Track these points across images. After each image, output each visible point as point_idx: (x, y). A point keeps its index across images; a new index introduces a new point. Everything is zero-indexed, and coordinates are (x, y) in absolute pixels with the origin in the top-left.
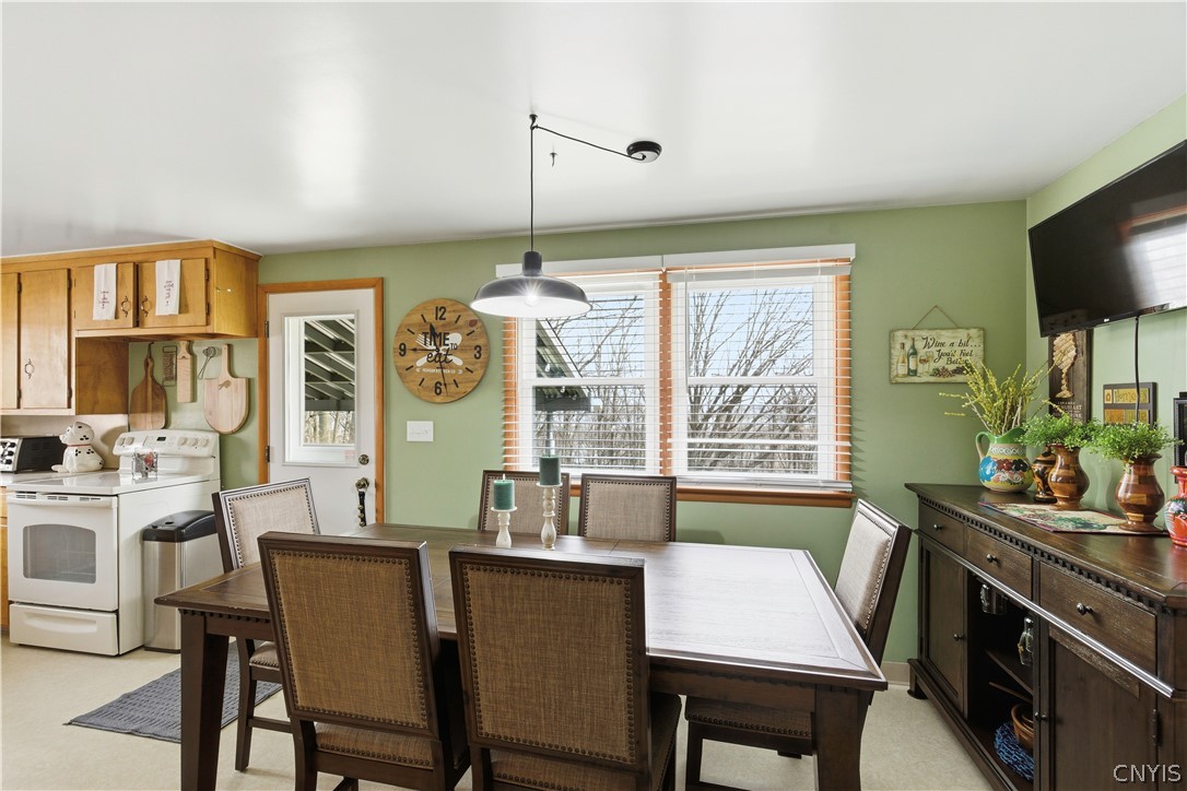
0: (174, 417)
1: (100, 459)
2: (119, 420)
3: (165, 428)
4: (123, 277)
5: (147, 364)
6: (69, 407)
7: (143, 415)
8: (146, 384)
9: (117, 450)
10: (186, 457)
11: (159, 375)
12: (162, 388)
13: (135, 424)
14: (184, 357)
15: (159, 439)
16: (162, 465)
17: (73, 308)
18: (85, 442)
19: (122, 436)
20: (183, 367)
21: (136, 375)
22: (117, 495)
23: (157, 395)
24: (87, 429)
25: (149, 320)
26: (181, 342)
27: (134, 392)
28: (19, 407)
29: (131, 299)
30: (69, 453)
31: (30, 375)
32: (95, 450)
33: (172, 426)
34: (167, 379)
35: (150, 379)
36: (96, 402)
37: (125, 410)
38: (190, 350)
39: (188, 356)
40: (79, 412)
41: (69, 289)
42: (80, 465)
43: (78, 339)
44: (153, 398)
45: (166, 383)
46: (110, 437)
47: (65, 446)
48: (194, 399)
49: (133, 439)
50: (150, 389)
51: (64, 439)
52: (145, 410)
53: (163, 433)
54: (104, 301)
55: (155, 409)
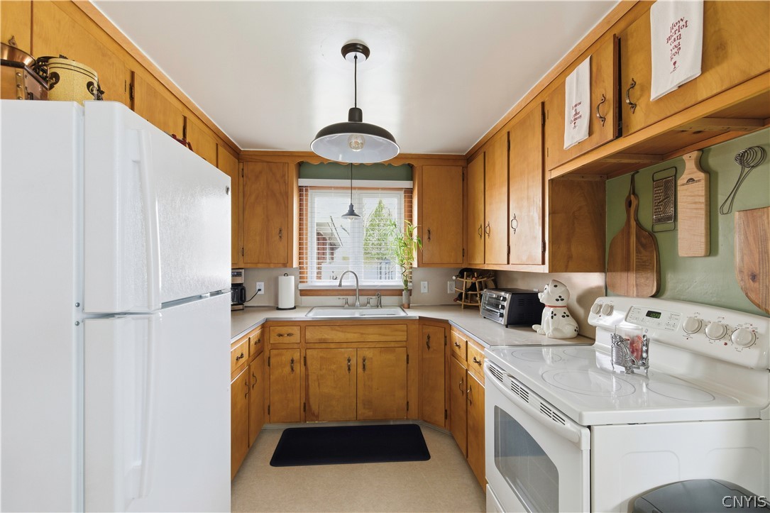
0: (671, 280)
1: (575, 324)
2: (595, 280)
3: (656, 295)
4: (599, 69)
5: (629, 204)
6: (543, 263)
7: (624, 275)
8: (629, 234)
9: (593, 320)
10: (697, 354)
11: (647, 217)
12: (652, 235)
13: (614, 287)
14: (691, 180)
15: (650, 314)
16: (656, 356)
17: (547, 146)
18: (560, 303)
19: (599, 301)
20: (690, 196)
21: (616, 219)
22: (589, 427)
23: (644, 246)
24: (563, 289)
25: (637, 119)
26: (685, 157)
27: (611, 245)
28: (508, 263)
29: (610, 95)
30: (546, 313)
31: (515, 231)
32: (571, 313)
33: (668, 293)
34: (659, 221)
35: (633, 223)
36: (570, 257)
37: (601, 267)
38: (702, 165)
39: (701, 175)
40: (553, 269)
41: (543, 125)
42: (556, 329)
43: (552, 181)
44: (638, 252)
45: (658, 227)
46: (586, 299)
47: (543, 306)
48: (712, 249)
49: (612, 308)
50: (633, 239)
51: (542, 298)
52: (627, 269)
53: (655, 305)
54: (577, 116)
55: (642, 267)
